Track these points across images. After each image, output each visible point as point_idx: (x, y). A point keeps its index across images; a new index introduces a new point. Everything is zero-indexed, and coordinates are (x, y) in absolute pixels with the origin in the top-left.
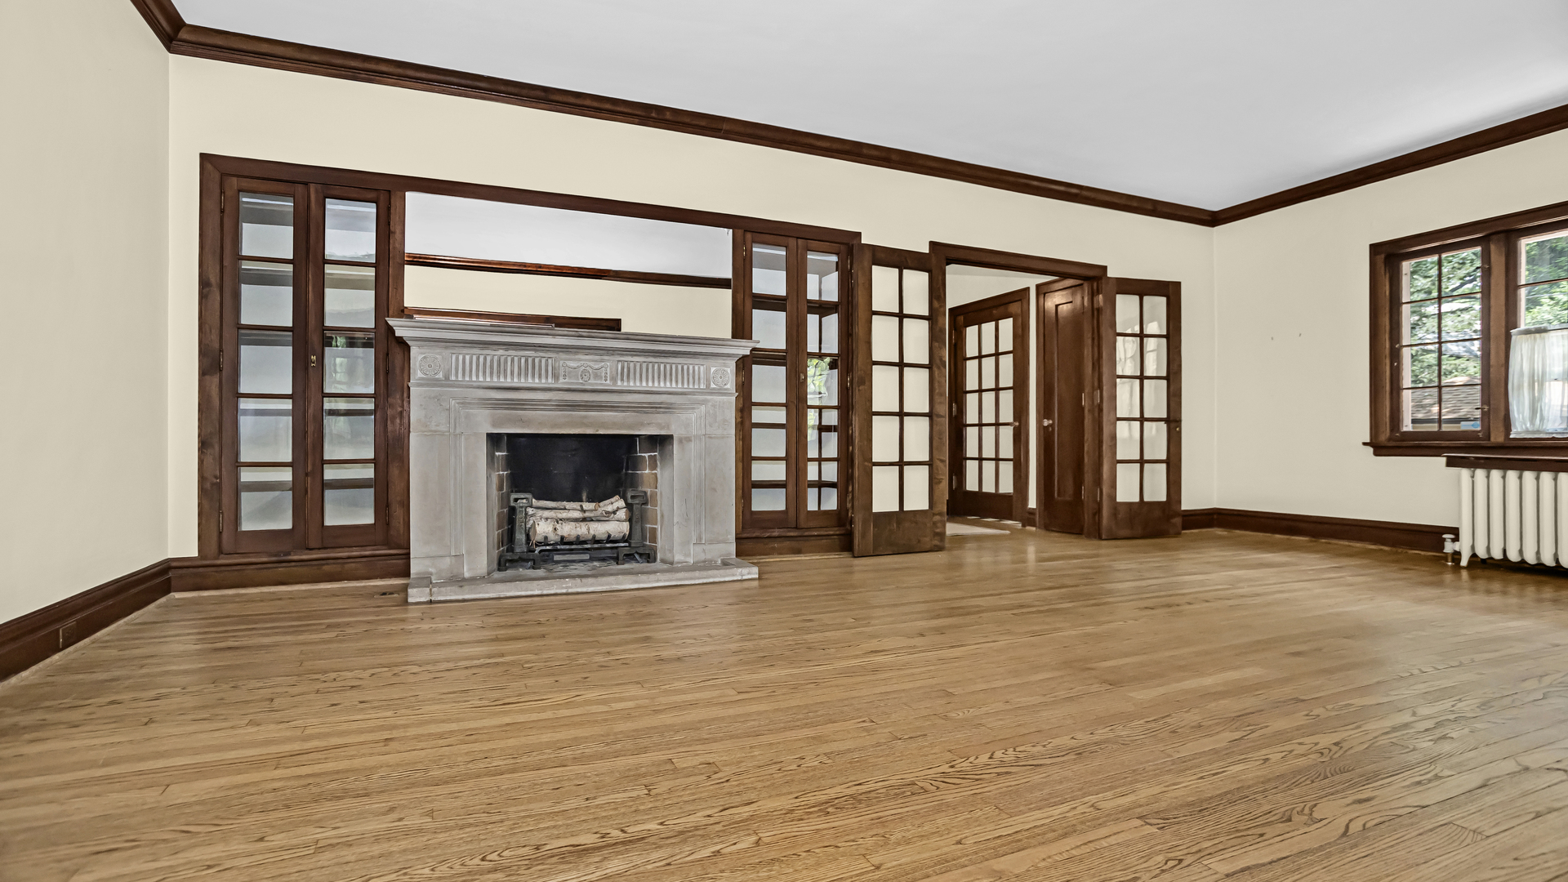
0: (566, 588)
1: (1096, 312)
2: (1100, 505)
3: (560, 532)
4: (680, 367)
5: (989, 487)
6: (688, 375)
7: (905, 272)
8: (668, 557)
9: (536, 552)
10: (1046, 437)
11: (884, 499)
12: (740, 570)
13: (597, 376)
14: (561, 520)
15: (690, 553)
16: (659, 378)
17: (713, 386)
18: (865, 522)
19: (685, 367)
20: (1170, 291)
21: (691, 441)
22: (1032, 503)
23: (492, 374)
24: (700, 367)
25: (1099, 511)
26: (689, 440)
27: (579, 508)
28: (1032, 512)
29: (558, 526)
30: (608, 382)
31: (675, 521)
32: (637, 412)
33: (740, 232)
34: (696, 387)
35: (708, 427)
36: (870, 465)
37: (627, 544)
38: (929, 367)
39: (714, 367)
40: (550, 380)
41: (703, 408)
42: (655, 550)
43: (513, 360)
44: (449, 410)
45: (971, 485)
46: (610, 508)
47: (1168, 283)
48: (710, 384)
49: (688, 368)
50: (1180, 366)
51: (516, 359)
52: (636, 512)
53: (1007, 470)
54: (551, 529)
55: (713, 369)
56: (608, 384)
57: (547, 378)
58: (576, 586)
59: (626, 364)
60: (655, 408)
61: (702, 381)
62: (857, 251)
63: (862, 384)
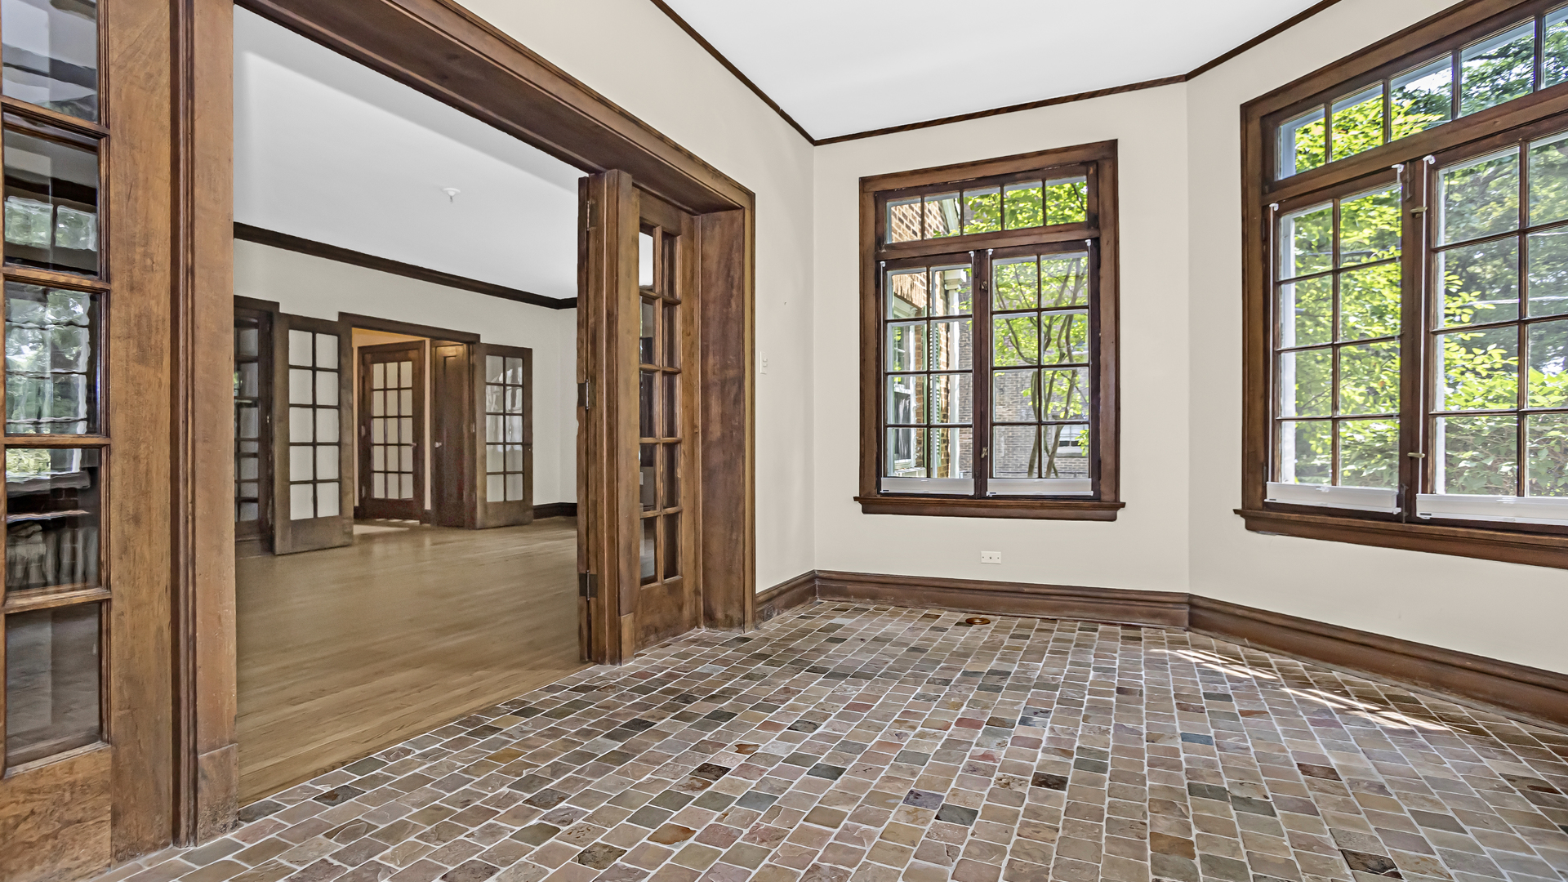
1: (471, 369)
2: (475, 505)
5: (393, 495)
7: (318, 336)
10: (437, 455)
11: (299, 509)
18: (284, 527)
20: (525, 355)
22: (428, 506)
25: (474, 508)
28: (427, 512)
36: (288, 483)
38: (339, 407)
45: (378, 493)
47: (523, 349)
50: (532, 407)
53: (408, 480)
62: (276, 318)
63: (280, 421)
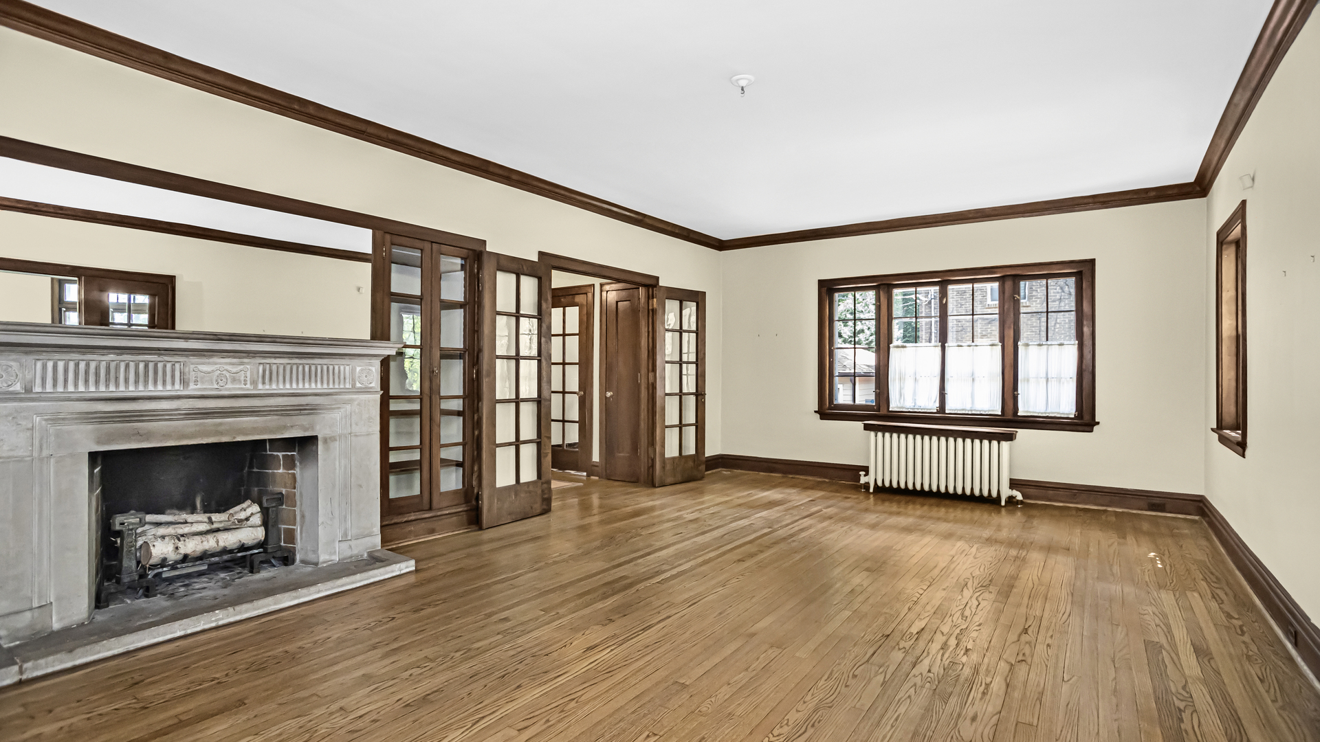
0: (216, 621)
1: (649, 314)
2: (653, 460)
3: (183, 551)
4: (325, 367)
6: (333, 375)
7: (521, 277)
8: (311, 557)
9: (149, 577)
10: (606, 404)
11: (503, 476)
12: (398, 565)
13: (234, 380)
14: (182, 536)
15: (335, 552)
16: (304, 379)
17: (358, 385)
18: (491, 497)
19: (331, 367)
20: (698, 298)
21: (336, 440)
22: (596, 457)
23: (97, 382)
24: (344, 367)
25: (653, 466)
26: (333, 439)
27: (206, 520)
28: (595, 465)
29: (180, 544)
30: (248, 386)
31: (320, 521)
32: (282, 415)
33: (379, 233)
34: (342, 386)
35: (354, 426)
36: (494, 447)
37: (261, 550)
38: (539, 359)
39: (359, 366)
40: (177, 386)
41: (348, 407)
42: (292, 552)
43: (127, 366)
44: (32, 429)
46: (242, 515)
47: (697, 293)
48: (355, 384)
49: (334, 369)
50: (705, 354)
51: (132, 365)
52: (272, 515)
53: (573, 429)
54: (171, 548)
55: (358, 369)
56: (248, 389)
57: (173, 384)
58: (228, 616)
59: (268, 366)
60: (300, 410)
61: (347, 381)
62: (485, 258)
63: (488, 375)
